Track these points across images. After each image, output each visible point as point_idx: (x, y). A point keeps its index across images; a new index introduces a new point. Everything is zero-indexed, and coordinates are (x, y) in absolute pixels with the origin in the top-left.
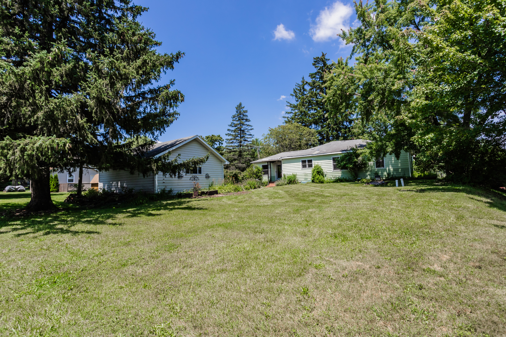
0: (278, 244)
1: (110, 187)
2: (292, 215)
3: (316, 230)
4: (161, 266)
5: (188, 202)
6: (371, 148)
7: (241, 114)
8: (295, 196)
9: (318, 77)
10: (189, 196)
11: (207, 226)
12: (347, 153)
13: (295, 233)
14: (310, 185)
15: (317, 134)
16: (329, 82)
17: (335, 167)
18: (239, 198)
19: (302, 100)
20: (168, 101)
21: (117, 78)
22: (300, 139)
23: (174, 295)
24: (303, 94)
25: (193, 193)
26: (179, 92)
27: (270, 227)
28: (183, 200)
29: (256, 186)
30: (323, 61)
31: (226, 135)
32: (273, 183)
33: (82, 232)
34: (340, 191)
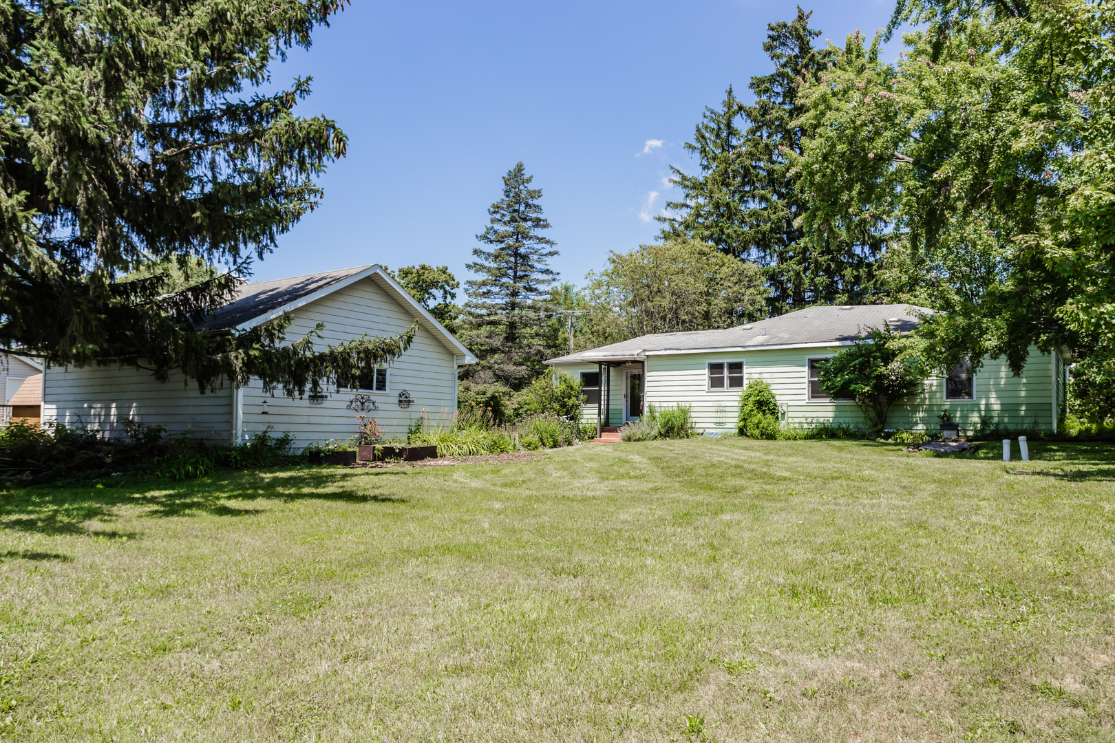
0: (625, 607)
1: (81, 418)
2: (669, 530)
3: (738, 572)
4: (275, 655)
5: (344, 477)
6: (931, 334)
7: (519, 202)
8: (684, 475)
9: (779, 89)
10: (344, 458)
11: (408, 551)
12: (858, 346)
13: (676, 579)
14: (731, 442)
15: (763, 279)
16: (812, 113)
17: (815, 392)
18: (507, 471)
19: (722, 166)
20: (291, 152)
21: (129, 66)
22: (708, 294)
23: (325, 726)
24: (726, 146)
25: (357, 449)
26: (331, 126)
27: (601, 559)
28: (325, 471)
29: (560, 439)
30: (799, 38)
31: (469, 267)
32: (614, 430)
33: (12, 554)
34: (823, 465)
